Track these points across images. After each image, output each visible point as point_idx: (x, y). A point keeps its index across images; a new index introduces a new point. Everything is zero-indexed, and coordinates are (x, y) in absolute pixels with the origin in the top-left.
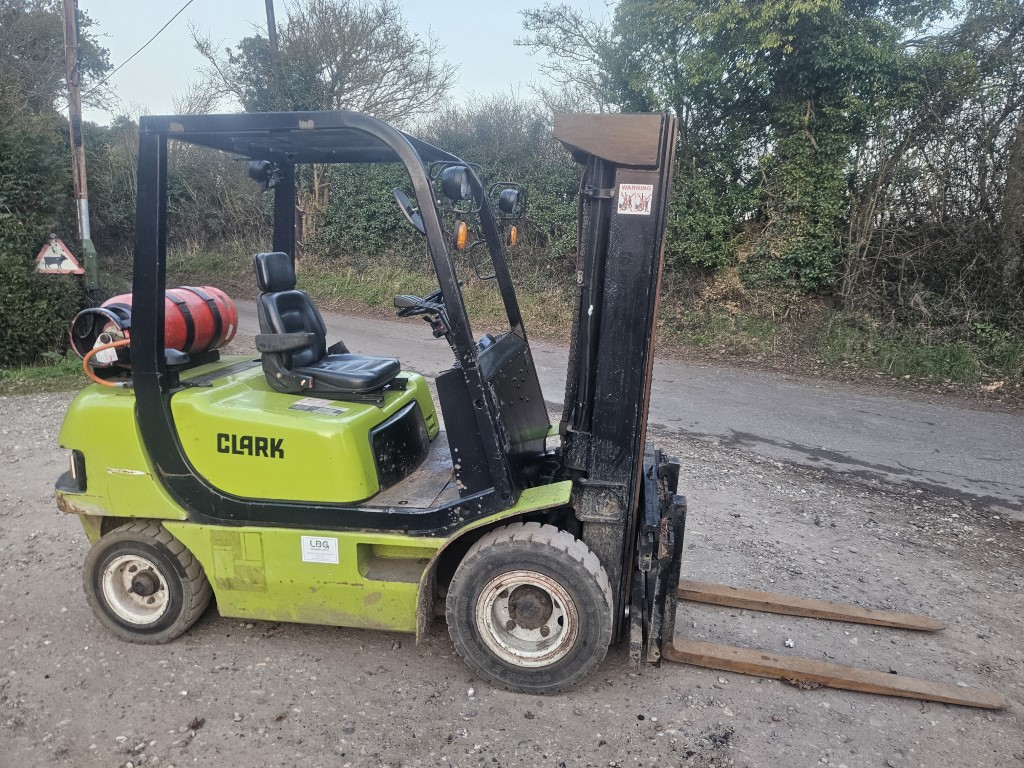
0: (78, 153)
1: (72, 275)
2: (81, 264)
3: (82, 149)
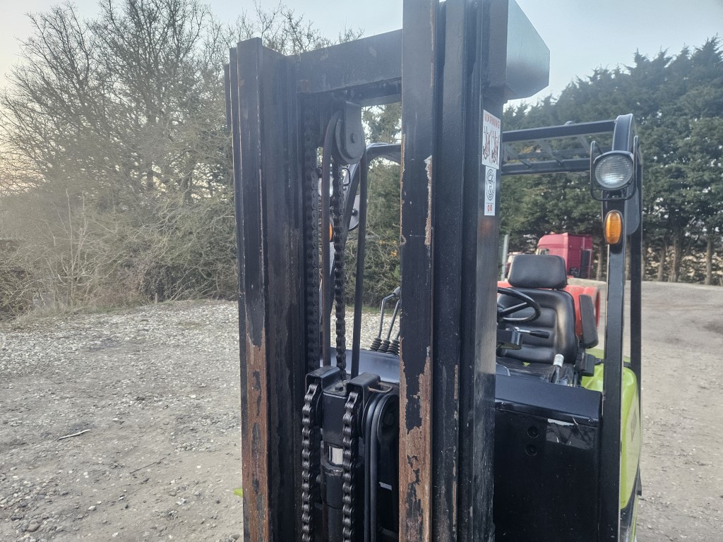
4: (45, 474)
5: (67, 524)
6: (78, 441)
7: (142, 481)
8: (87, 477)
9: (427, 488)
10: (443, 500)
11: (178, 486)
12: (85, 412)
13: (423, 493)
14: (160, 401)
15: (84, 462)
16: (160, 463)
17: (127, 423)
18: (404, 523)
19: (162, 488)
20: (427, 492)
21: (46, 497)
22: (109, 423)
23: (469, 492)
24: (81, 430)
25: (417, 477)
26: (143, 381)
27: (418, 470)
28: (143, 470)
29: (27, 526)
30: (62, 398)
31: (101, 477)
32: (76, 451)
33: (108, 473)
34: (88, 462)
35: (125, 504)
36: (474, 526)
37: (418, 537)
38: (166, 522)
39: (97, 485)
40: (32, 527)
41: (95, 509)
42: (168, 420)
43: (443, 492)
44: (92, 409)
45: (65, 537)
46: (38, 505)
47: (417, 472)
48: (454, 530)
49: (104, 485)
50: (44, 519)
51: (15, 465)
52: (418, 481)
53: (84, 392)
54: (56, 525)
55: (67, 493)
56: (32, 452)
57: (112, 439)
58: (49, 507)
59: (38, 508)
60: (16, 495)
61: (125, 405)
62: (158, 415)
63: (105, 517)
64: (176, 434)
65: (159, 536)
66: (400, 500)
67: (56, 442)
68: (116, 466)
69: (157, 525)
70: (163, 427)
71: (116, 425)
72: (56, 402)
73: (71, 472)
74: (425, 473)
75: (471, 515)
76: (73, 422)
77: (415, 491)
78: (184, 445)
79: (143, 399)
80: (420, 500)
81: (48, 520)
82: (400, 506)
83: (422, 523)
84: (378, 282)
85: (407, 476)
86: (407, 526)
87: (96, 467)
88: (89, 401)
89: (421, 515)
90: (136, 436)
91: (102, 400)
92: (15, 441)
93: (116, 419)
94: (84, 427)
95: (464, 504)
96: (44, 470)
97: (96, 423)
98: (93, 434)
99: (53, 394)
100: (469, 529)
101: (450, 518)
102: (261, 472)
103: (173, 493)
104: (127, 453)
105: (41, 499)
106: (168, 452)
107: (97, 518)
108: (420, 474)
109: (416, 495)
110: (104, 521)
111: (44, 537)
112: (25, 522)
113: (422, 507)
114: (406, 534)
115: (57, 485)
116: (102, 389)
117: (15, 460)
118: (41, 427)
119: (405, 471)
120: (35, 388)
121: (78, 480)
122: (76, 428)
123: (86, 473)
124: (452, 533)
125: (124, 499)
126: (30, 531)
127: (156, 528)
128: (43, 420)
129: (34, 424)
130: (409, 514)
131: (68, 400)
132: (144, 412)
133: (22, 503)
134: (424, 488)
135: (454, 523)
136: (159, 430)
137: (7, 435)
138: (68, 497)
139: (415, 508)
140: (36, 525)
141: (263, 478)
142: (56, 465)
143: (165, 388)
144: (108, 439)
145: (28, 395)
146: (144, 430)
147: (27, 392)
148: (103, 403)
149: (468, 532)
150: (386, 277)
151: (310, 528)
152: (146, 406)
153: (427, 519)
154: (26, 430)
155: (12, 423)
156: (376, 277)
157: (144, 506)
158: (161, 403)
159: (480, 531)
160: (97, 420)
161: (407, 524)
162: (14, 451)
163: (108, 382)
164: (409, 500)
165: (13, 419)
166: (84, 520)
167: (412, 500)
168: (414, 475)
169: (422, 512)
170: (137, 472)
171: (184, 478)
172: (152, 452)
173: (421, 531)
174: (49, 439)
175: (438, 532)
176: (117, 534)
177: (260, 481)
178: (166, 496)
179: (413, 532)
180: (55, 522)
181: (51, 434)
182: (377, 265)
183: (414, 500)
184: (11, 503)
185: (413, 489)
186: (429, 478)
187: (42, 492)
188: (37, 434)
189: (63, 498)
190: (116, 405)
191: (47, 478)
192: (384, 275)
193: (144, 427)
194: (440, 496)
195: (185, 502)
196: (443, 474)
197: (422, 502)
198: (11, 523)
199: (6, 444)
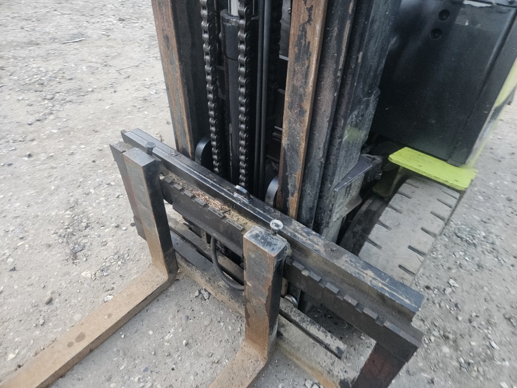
4: (55, 65)
5: (74, 98)
6: (77, 45)
7: (125, 77)
8: (85, 70)
9: (318, 27)
10: (333, 43)
11: (151, 82)
12: (80, 25)
13: (314, 34)
14: (137, 23)
15: (82, 60)
16: (137, 66)
17: (112, 36)
18: (292, 70)
19: (140, 82)
20: (317, 32)
21: (57, 80)
22: (99, 35)
23: (362, 36)
24: (79, 38)
25: (310, 16)
26: (124, 7)
27: (312, 7)
28: (125, 70)
29: (46, 96)
30: (63, 14)
31: (95, 71)
32: (75, 52)
33: (100, 69)
34: (85, 60)
35: (113, 90)
36: (360, 74)
37: (304, 81)
38: (142, 103)
39: (92, 76)
40: (48, 97)
41: (92, 91)
42: (143, 37)
43: (335, 34)
44: (85, 24)
45: (73, 105)
46: (52, 84)
47: (310, 10)
48: (339, 74)
49: (98, 77)
50: (56, 93)
51: (33, 58)
52: (310, 20)
53: (78, 11)
54: (66, 98)
55: (71, 79)
56: (44, 50)
57: (101, 47)
58: (60, 86)
59: (51, 86)
60: (35, 76)
61: (110, 23)
62: (135, 33)
63: (100, 96)
64: (149, 48)
65: (138, 111)
66: (291, 44)
67: (60, 45)
68: (106, 65)
69: (136, 105)
70: (140, 42)
71: (105, 37)
72: (59, 17)
73: (73, 65)
74: (319, 10)
75: (360, 60)
76: (72, 32)
77: (306, 32)
78: (155, 55)
79: (124, 20)
80: (309, 43)
81: (60, 94)
82: (290, 51)
83: (308, 67)
85: (300, 15)
86: (294, 71)
87: (91, 64)
88: (83, 18)
89: (309, 59)
90: (119, 46)
91: (92, 18)
92: (32, 41)
93: (104, 33)
94: (81, 36)
95: (355, 49)
96: (54, 63)
97: (89, 34)
98: (88, 42)
99: (55, 10)
100: (354, 75)
101: (337, 62)
102: (168, 27)
103: (147, 87)
104: (114, 57)
105: (54, 80)
106: (144, 59)
107: (94, 96)
108: (313, 12)
109: (305, 37)
110: (99, 99)
111: (58, 104)
112: (44, 94)
113: (310, 50)
114: (293, 79)
115: (64, 73)
116: (92, 10)
117: (33, 55)
118: (49, 33)
119: (298, 10)
120: (41, 5)
121: (79, 71)
122: (74, 36)
123: (84, 67)
124: (336, 77)
125: (113, 87)
126: (48, 99)
127: (135, 106)
128: (49, 28)
129: (44, 31)
130: (297, 58)
131: (66, 16)
132: (125, 29)
133: (40, 82)
134: (315, 28)
135: (340, 67)
136: (137, 44)
137: (25, 37)
138: (72, 81)
139: (304, 51)
140: (51, 96)
141: (171, 32)
142: (62, 60)
143: (140, 13)
144: (99, 46)
145: (36, 10)
146: (125, 43)
147: (36, 7)
148: (93, 20)
149: (353, 78)
151: (213, 78)
152: (126, 25)
153: (314, 62)
154: (38, 35)
155: (27, 29)
157: (127, 93)
158: (137, 24)
159: (364, 83)
160: (89, 32)
161: (294, 69)
162: (31, 48)
163: (97, 5)
164: (299, 44)
165: (27, 26)
166: (85, 97)
167: (301, 43)
168: (307, 13)
169: (310, 55)
170: (122, 71)
171: (155, 78)
172: (132, 58)
173: (306, 76)
174: (56, 42)
175: (323, 77)
176: (109, 107)
177: (169, 36)
178: (143, 88)
179: (299, 76)
180: (65, 96)
181: (57, 39)
183: (303, 43)
184: (32, 81)
185: (304, 31)
186: (322, 15)
187: (54, 75)
188: (47, 38)
189: (69, 81)
190: (103, 22)
191: (57, 68)
193: (125, 41)
194: (331, 40)
195: (156, 93)
196: (338, 12)
197: (311, 44)
198: (35, 94)
199: (24, 43)
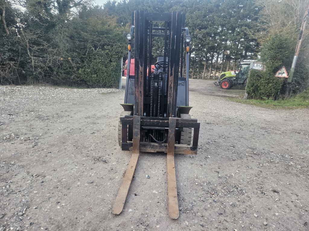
0: (299, 42)
1: (284, 78)
2: (288, 75)
3: (301, 41)
84: (71, 75)
130: (170, 89)
150: (75, 73)
156: (71, 73)
182: (70, 68)
192: (74, 72)
